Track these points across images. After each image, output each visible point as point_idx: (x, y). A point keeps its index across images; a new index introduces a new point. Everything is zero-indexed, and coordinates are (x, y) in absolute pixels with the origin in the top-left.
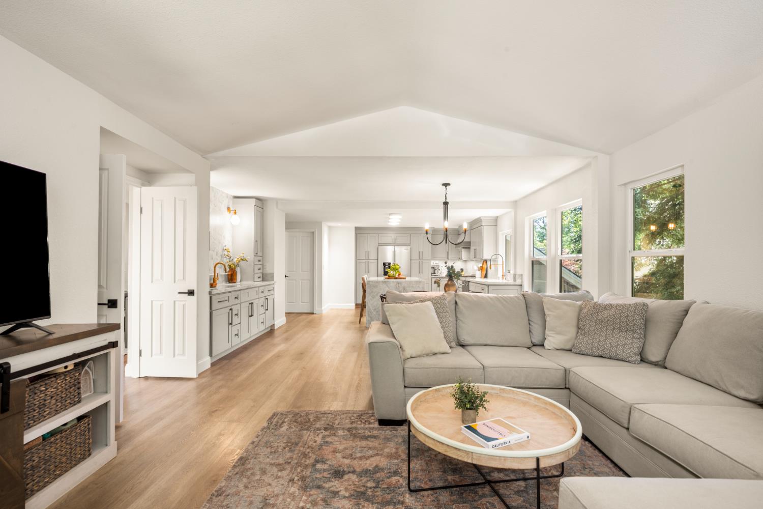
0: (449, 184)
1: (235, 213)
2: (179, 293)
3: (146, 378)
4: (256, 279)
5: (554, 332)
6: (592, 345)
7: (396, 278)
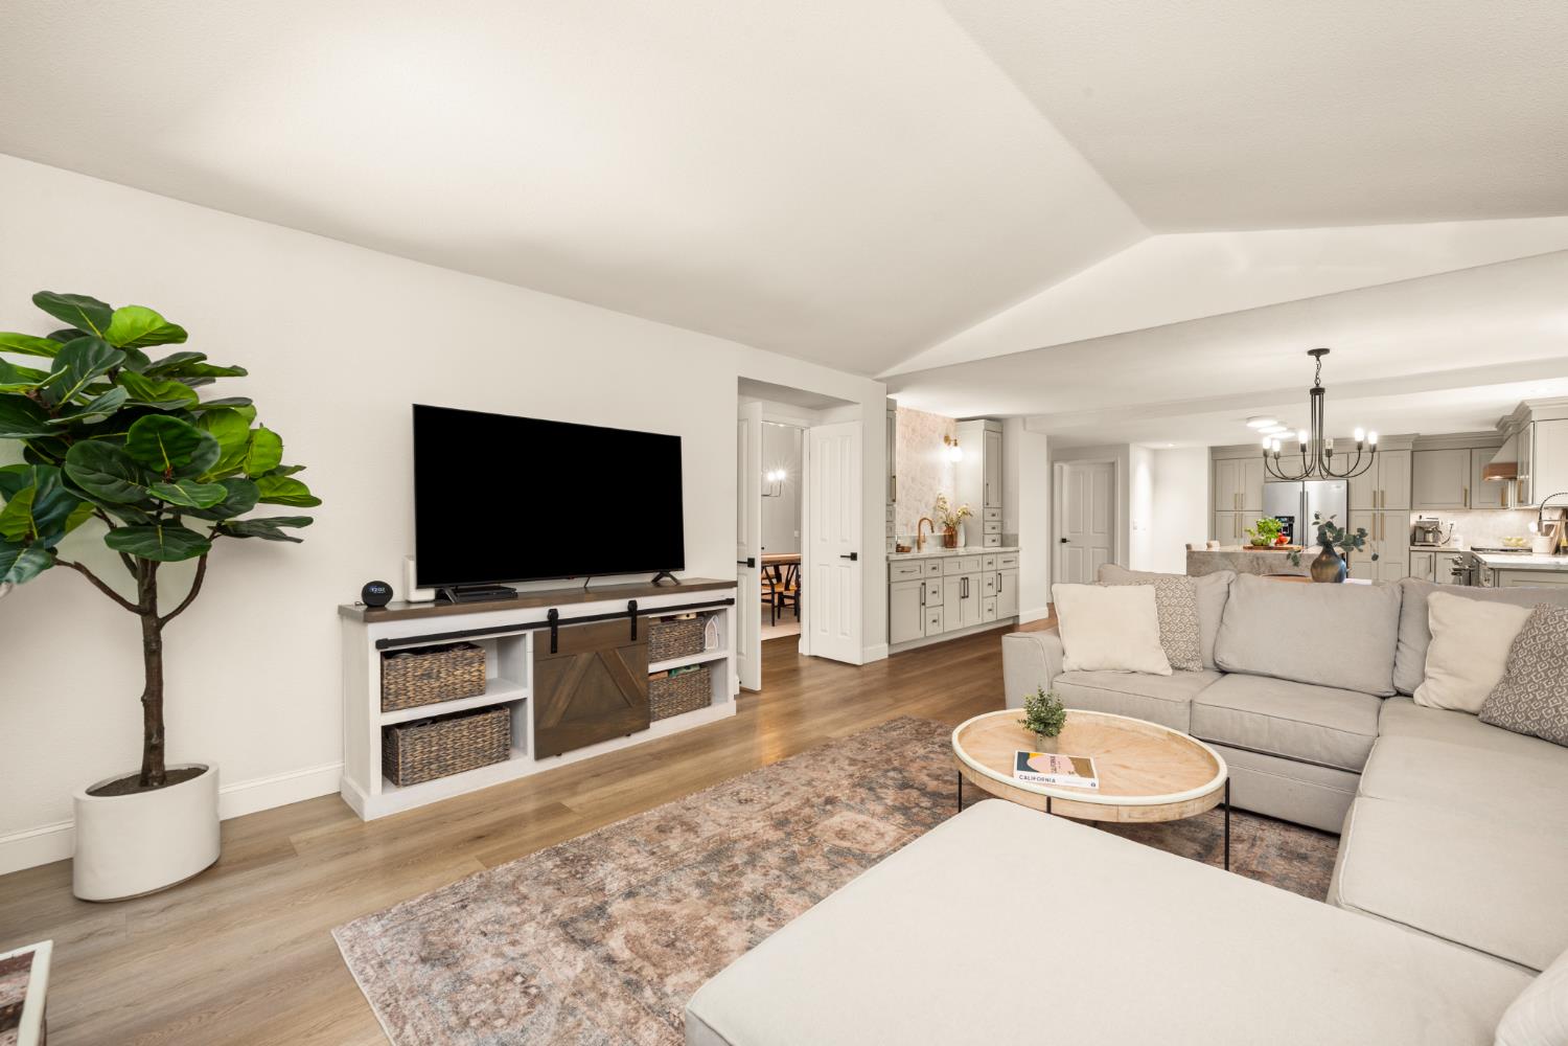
0: (1326, 351)
1: (956, 444)
2: (842, 556)
3: (816, 657)
4: (988, 542)
5: (1442, 671)
6: (1515, 706)
7: (1271, 548)
